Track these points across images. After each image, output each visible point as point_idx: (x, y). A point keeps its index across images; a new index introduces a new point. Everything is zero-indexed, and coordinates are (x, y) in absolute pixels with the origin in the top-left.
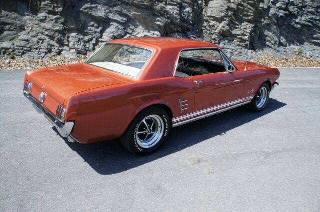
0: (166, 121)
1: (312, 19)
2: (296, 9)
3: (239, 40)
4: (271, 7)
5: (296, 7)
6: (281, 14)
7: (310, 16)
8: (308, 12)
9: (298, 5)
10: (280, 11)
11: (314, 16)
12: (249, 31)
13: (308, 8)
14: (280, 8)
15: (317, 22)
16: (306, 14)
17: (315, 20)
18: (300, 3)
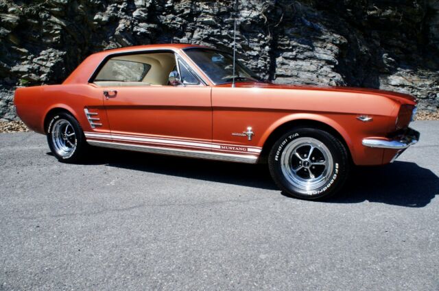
0: (50, 125)
1: (212, 35)
2: (180, 19)
3: (25, 82)
4: (121, 19)
5: (179, 17)
6: (143, 30)
7: (209, 30)
8: (203, 23)
9: (183, 11)
10: (141, 24)
11: (215, 31)
12: (50, 64)
13: (203, 16)
14: (140, 19)
15: (226, 40)
16: (200, 27)
17: (221, 37)
18: (187, 8)
